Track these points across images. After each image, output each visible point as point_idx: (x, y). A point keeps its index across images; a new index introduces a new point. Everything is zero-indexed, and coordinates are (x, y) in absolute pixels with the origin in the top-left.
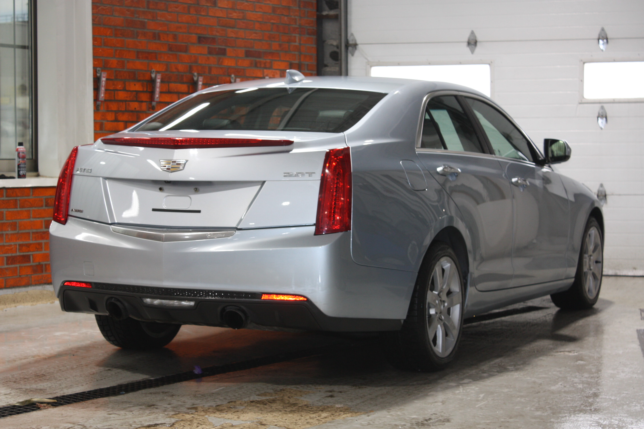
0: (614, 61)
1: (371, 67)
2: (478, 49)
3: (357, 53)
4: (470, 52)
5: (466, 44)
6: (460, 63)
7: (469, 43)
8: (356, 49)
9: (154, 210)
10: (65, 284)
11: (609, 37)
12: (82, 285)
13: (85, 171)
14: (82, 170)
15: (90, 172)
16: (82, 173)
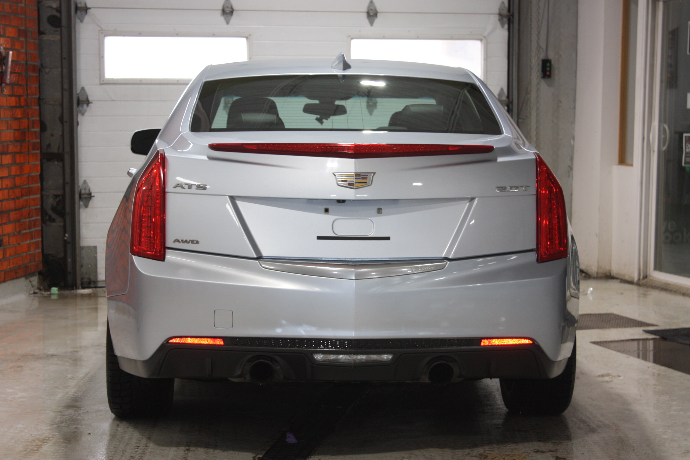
0: (384, 38)
1: (105, 36)
2: (234, 19)
3: (87, 19)
4: (225, 23)
5: (220, 12)
6: (214, 35)
7: (224, 12)
8: (86, 13)
9: (319, 238)
10: (171, 341)
11: (378, 10)
12: (205, 342)
13: (194, 187)
14: (186, 187)
15: (205, 188)
16: (187, 190)
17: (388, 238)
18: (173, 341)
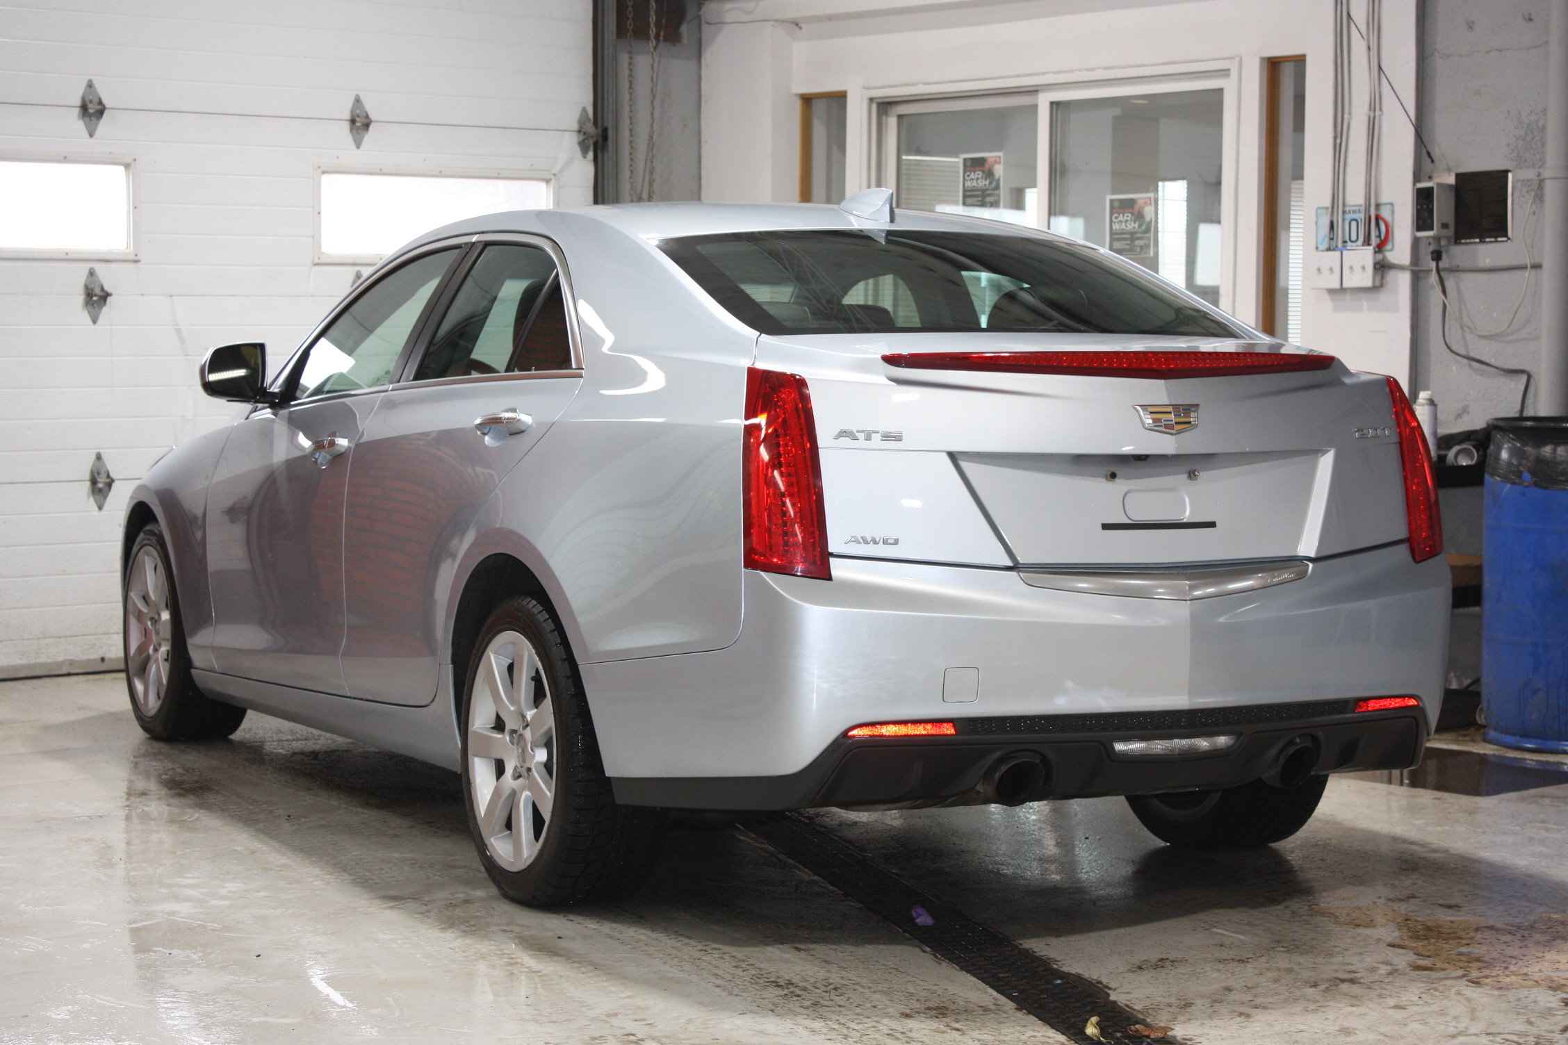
2: (105, 126)
4: (85, 133)
5: (77, 111)
6: (65, 160)
7: (84, 111)
9: (1106, 527)
10: (850, 733)
11: (372, 116)
12: (920, 730)
13: (876, 438)
14: (861, 436)
15: (898, 438)
16: (862, 442)
17: (1212, 525)
18: (855, 732)
